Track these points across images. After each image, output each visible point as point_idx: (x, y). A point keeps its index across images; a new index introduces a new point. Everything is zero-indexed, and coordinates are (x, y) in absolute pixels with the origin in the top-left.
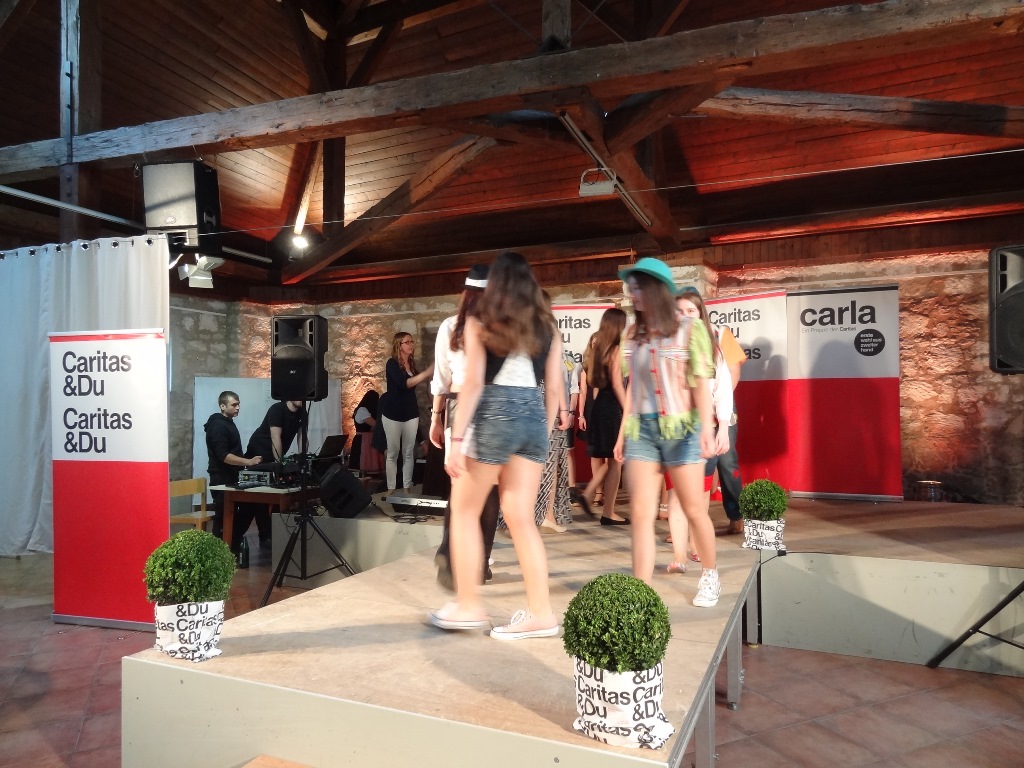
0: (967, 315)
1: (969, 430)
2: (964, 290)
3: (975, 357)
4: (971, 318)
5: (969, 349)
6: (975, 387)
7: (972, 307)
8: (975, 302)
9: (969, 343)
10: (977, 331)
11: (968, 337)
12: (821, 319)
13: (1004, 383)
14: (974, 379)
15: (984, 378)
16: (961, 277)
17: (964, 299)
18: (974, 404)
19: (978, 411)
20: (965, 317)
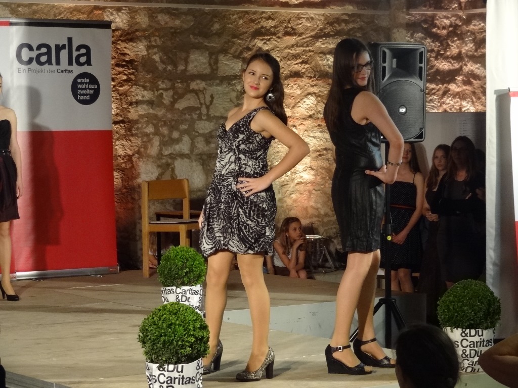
0: (125, 54)
1: (126, 188)
2: (121, 25)
3: (131, 104)
4: (127, 59)
5: (125, 94)
6: (132, 138)
7: (129, 45)
8: (131, 40)
9: (126, 87)
10: (133, 74)
11: (125, 81)
12: (39, 56)
13: (156, 133)
14: (130, 130)
15: (138, 129)
16: (119, 10)
17: (121, 36)
18: (129, 158)
19: (133, 166)
20: (123, 58)
